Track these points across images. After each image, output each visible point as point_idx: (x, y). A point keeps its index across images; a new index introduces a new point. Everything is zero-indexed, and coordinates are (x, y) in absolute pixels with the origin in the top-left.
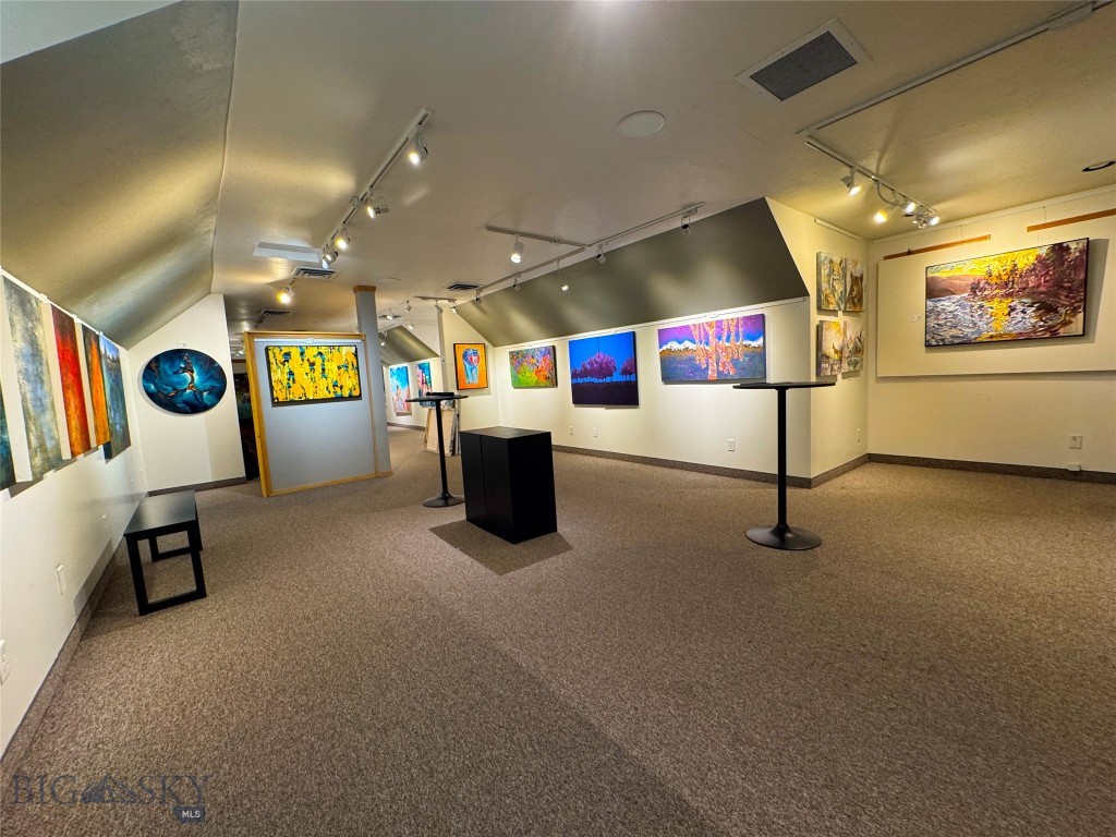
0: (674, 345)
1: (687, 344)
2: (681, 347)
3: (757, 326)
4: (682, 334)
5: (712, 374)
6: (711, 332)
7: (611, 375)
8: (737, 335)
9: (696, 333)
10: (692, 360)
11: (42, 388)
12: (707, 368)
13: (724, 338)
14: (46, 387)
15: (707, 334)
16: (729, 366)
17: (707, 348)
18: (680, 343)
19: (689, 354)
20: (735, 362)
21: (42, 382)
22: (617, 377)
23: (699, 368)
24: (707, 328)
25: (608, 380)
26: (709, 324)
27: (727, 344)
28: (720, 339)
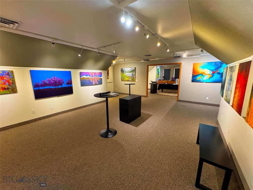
0: (85, 77)
1: (88, 77)
2: (87, 77)
3: (100, 74)
4: (87, 74)
5: (94, 83)
6: (94, 74)
7: (62, 85)
8: (98, 76)
9: (90, 74)
10: (89, 80)
11: (230, 86)
12: (93, 82)
13: (96, 76)
14: (231, 86)
15: (93, 75)
16: (97, 82)
17: (93, 78)
18: (87, 76)
19: (89, 79)
20: (98, 81)
21: (230, 85)
22: (64, 85)
23: (91, 82)
24: (93, 74)
25: (60, 87)
26: (93, 73)
27: (97, 77)
28: (95, 76)
